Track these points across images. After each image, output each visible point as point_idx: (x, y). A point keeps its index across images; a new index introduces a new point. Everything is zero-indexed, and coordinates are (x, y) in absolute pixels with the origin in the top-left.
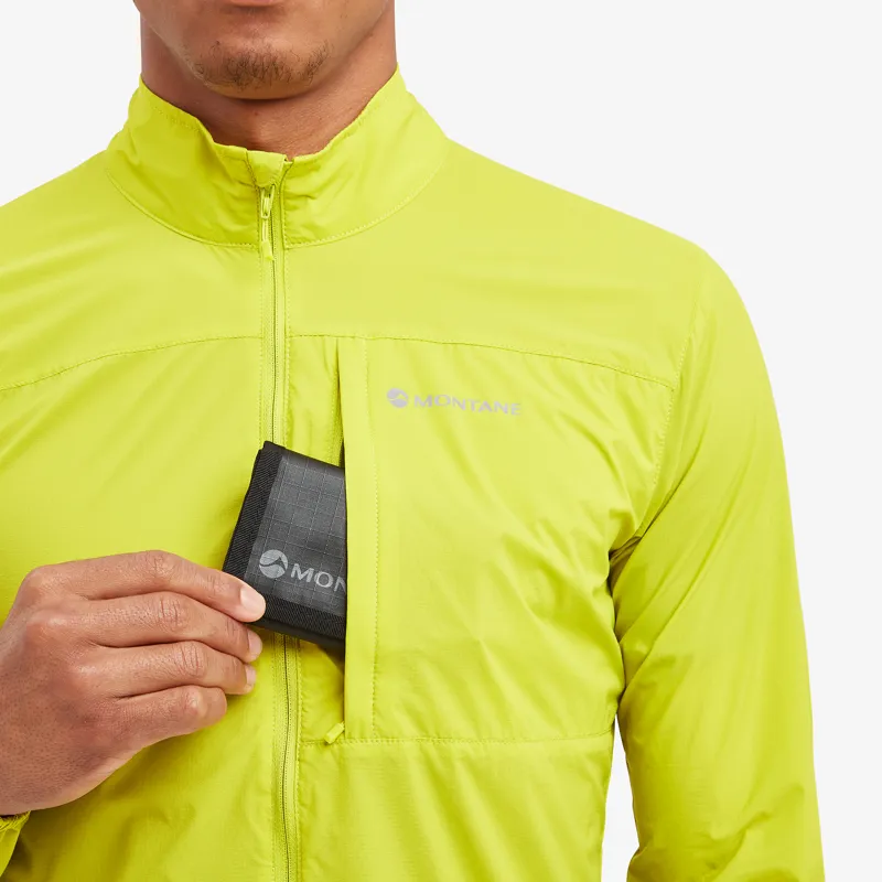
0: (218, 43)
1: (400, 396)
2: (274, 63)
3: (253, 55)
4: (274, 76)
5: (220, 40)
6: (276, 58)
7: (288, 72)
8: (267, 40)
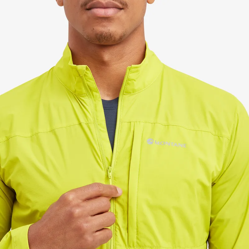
0: (94, 29)
1: (151, 141)
2: (110, 35)
3: (104, 32)
4: (110, 39)
5: (94, 28)
6: (111, 33)
7: (115, 38)
8: (108, 28)
